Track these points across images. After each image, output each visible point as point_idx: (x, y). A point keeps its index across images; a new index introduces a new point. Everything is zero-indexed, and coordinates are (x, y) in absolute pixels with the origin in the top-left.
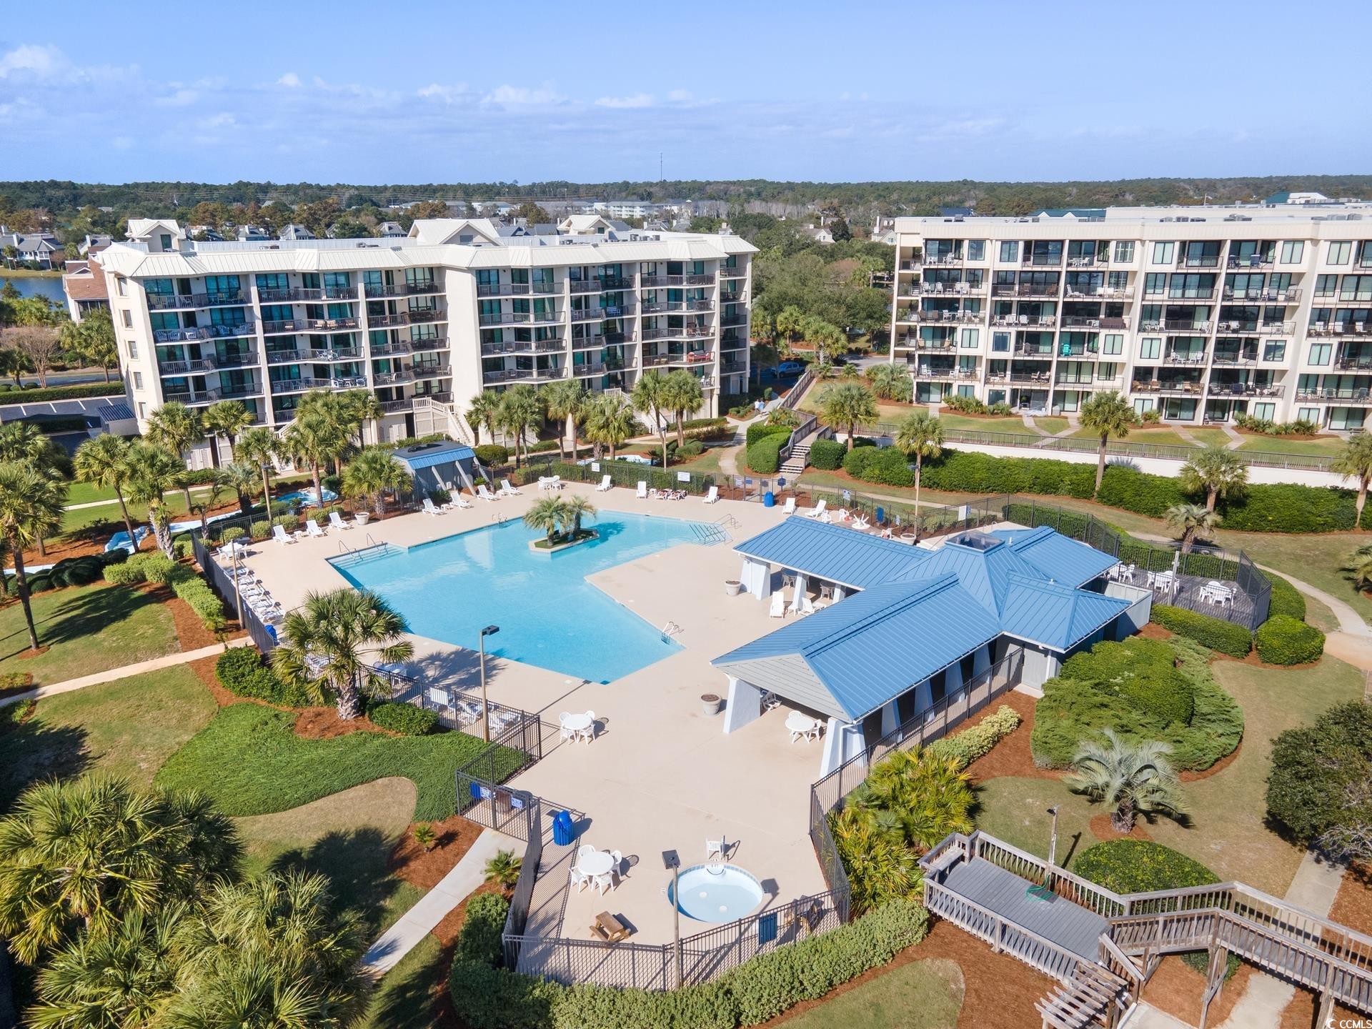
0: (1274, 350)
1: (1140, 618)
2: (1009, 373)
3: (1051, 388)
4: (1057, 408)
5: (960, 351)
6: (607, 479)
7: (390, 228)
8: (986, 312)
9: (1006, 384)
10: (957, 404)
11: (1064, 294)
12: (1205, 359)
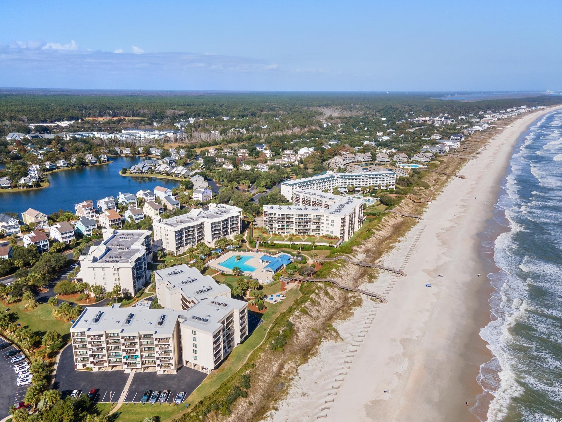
0: (310, 226)
1: (293, 262)
3: (286, 231)
5: (274, 227)
8: (277, 222)
9: (280, 231)
11: (287, 220)
12: (302, 227)
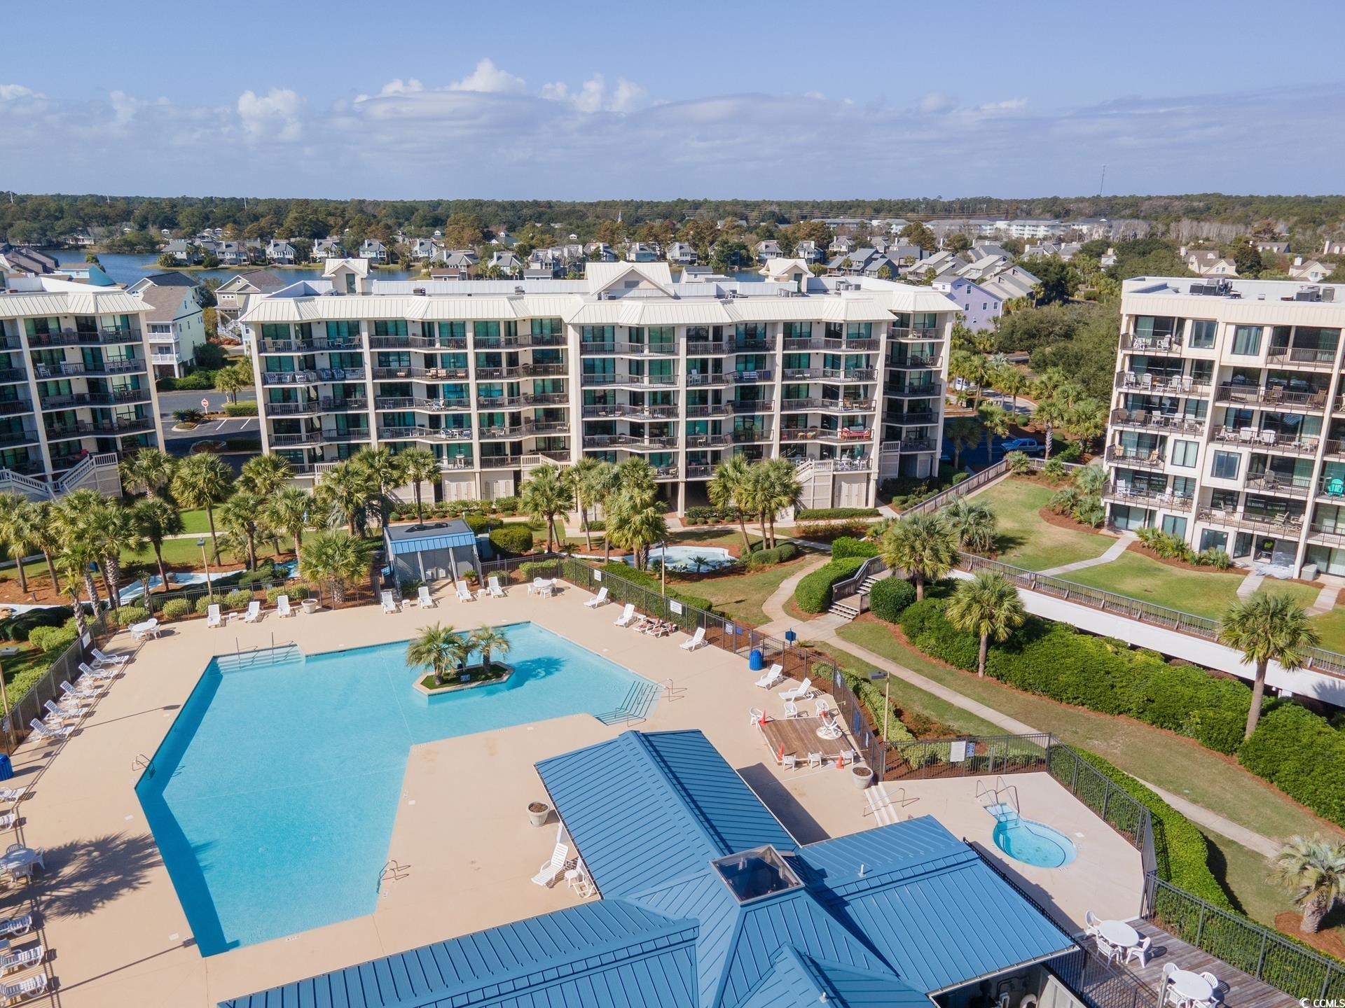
2: (1240, 509)
3: (1302, 540)
4: (1311, 569)
5: (1169, 469)
6: (604, 591)
7: (767, 247)
8: (1212, 415)
9: (1232, 524)
10: (1151, 542)
11: (1333, 407)
